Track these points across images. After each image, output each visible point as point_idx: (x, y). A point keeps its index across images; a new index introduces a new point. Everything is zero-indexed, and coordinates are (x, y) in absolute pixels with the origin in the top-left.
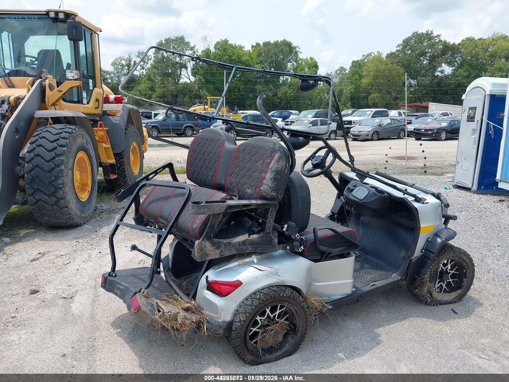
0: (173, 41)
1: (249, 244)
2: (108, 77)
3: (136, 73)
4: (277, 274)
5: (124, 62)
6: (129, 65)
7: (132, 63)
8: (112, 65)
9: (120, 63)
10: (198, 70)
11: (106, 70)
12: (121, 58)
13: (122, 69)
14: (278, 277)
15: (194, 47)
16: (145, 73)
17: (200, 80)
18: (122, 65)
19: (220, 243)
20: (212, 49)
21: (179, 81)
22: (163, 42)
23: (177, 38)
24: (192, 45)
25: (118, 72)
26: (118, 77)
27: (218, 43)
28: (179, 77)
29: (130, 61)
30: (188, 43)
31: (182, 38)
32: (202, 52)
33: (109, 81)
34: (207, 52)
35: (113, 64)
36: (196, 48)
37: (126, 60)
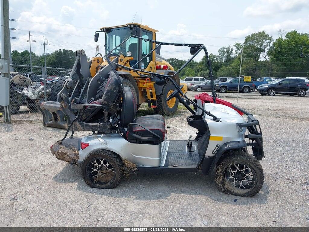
0: (257, 34)
1: (99, 128)
2: (215, 58)
3: (232, 56)
4: (106, 144)
5: (225, 50)
6: (228, 52)
7: (230, 50)
8: (218, 51)
9: (223, 50)
10: (272, 52)
11: (214, 55)
12: (224, 48)
13: (224, 54)
14: (106, 146)
15: (271, 38)
16: (237, 56)
17: (272, 58)
18: (224, 52)
19: (83, 124)
20: (284, 38)
21: (258, 60)
22: (251, 36)
23: (260, 33)
24: (270, 36)
25: (221, 56)
26: (221, 59)
27: (288, 34)
28: (259, 57)
29: (229, 49)
30: (267, 35)
31: (263, 33)
32: (276, 40)
33: (216, 61)
34: (280, 41)
35: (220, 51)
36: (272, 38)
37: (226, 49)
